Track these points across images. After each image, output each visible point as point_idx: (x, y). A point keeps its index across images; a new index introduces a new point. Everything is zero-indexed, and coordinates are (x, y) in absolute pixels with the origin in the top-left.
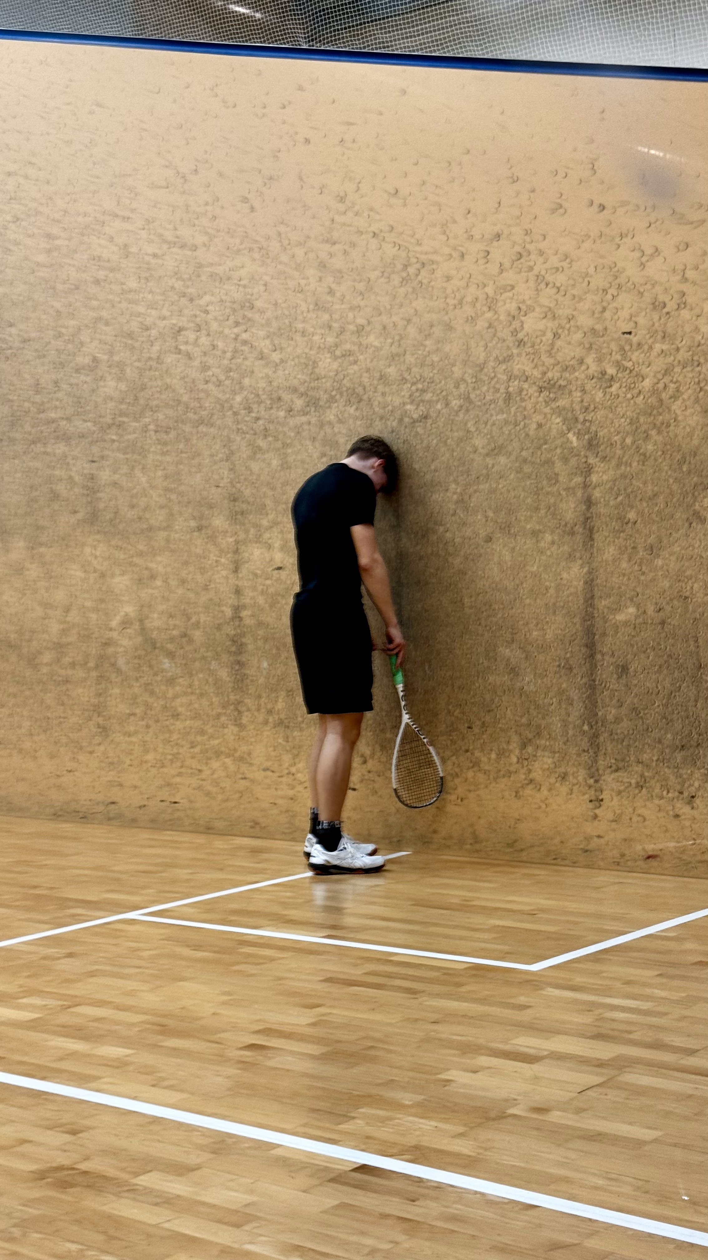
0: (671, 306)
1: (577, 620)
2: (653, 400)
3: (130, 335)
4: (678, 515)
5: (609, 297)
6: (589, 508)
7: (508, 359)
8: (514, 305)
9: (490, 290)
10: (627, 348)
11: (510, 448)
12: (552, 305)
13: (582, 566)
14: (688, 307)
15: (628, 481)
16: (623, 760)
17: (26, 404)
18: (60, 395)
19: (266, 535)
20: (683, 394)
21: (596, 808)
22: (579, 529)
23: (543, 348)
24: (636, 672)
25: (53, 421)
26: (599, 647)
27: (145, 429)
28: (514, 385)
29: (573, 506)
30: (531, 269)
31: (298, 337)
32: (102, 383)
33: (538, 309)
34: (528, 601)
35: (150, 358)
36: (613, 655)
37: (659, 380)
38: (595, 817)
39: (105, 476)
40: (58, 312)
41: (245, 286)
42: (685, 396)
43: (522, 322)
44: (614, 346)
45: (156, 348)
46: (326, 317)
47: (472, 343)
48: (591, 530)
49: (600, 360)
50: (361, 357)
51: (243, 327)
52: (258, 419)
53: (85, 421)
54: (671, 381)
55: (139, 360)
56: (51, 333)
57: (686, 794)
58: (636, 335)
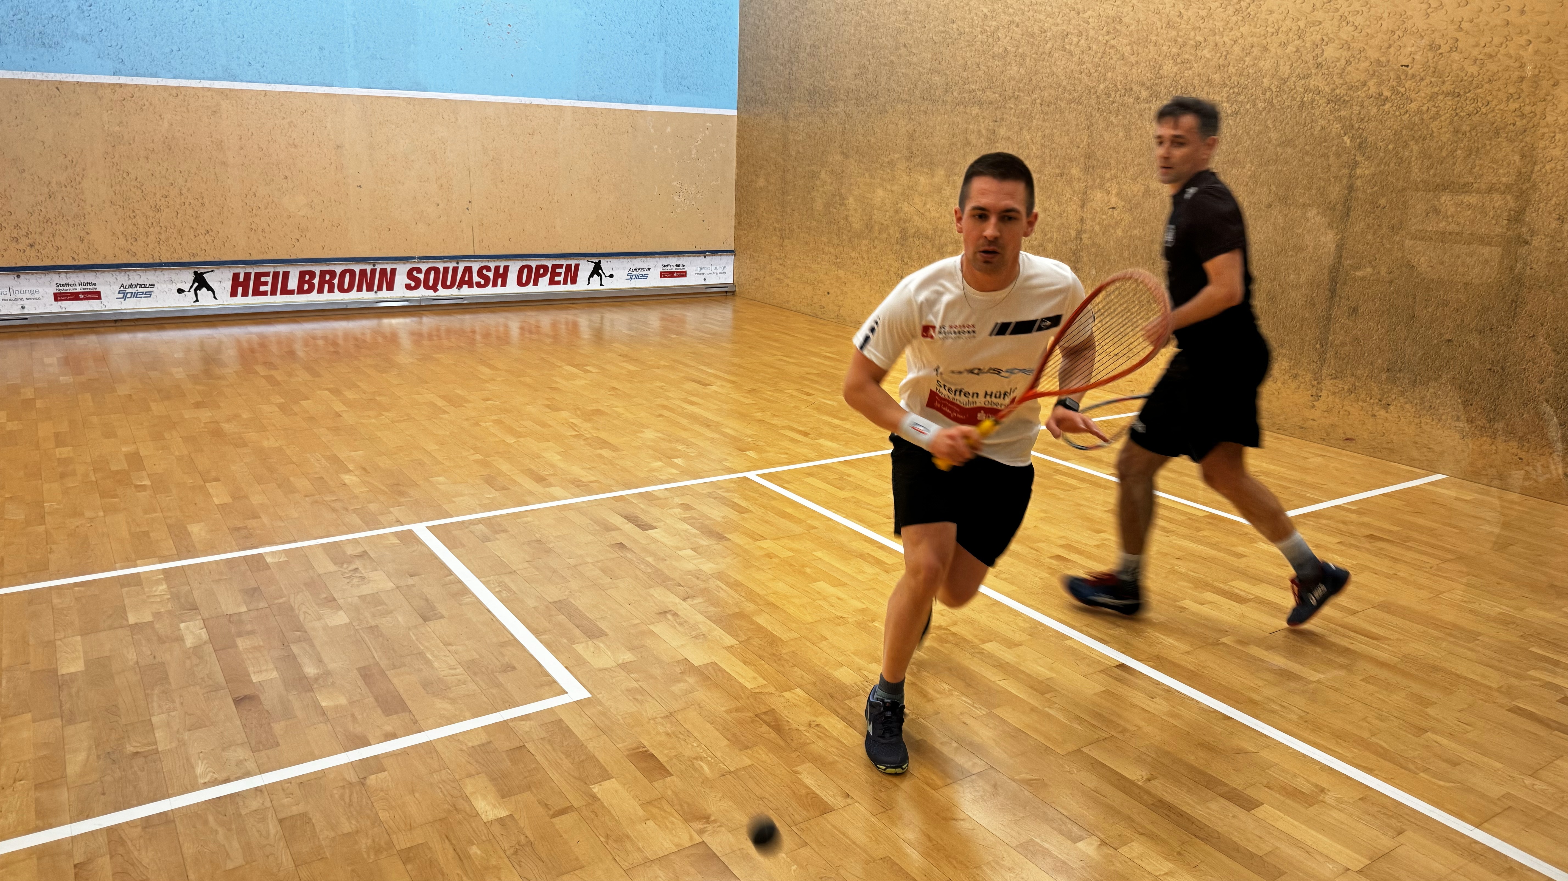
0: (1444, 49)
1: (1326, 271)
2: (1416, 119)
3: (1032, 35)
4: (1419, 206)
5: (1396, 37)
6: (1350, 192)
7: (1307, 76)
8: (1319, 37)
9: (1302, 24)
10: (1403, 77)
11: (1297, 143)
12: (1349, 39)
13: (1337, 234)
14: (1459, 50)
15: (1384, 176)
16: (1341, 372)
17: (957, 78)
18: (980, 73)
19: (1108, 184)
20: (1441, 116)
21: (1315, 401)
22: (1339, 207)
23: (1336, 71)
24: (1363, 313)
25: (974, 91)
26: (1338, 291)
27: (1034, 102)
28: (1308, 97)
29: (1338, 189)
30: (1337, 10)
31: (1152, 48)
32: (1009, 68)
33: (1336, 42)
34: (1290, 253)
35: (1044, 53)
36: (1348, 299)
37: (1424, 104)
38: (1314, 406)
39: (1003, 131)
40: (985, 15)
41: (1118, 6)
42: (1443, 119)
43: (1323, 51)
44: (1392, 74)
45: (1049, 45)
46: (1174, 33)
47: (1281, 63)
48: (1349, 209)
49: (1380, 84)
50: (1195, 65)
51: (1112, 36)
52: (1113, 102)
53: (994, 93)
54: (1434, 106)
55: (1036, 53)
56: (979, 29)
57: (1384, 402)
58: (1412, 68)
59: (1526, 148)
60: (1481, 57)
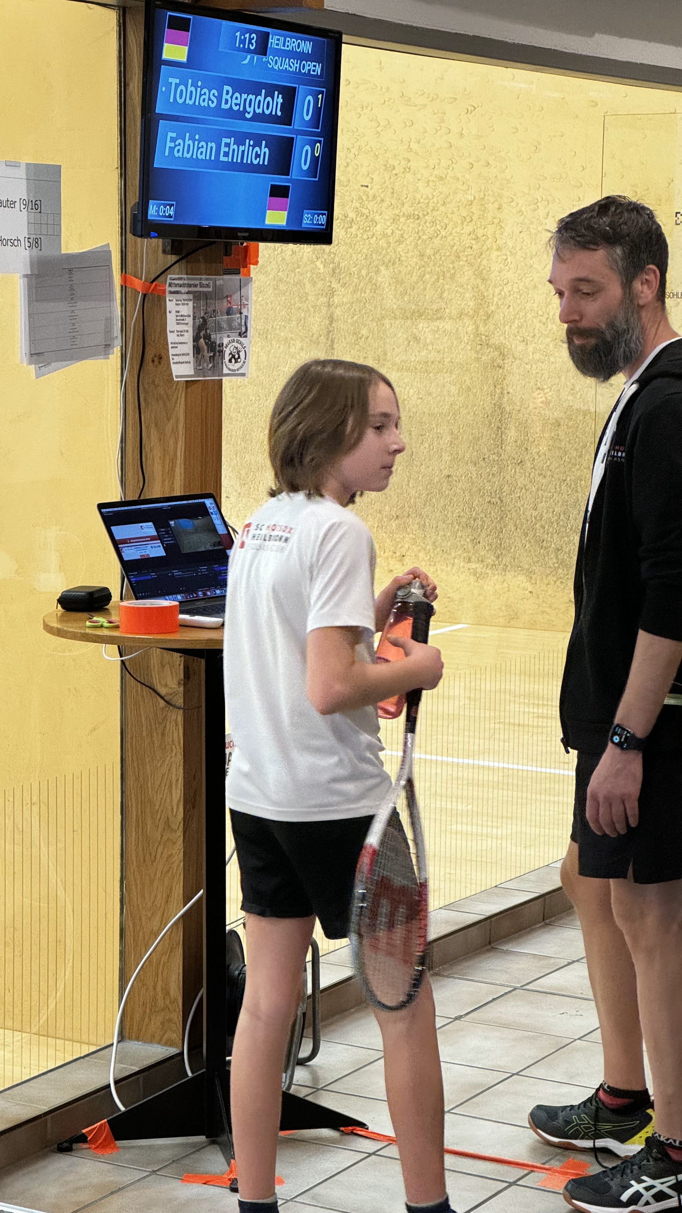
0: (399, 169)
2: (383, 243)
4: (400, 335)
5: (352, 155)
6: (331, 322)
10: (364, 198)
14: (412, 171)
15: (362, 304)
20: (406, 239)
22: (322, 339)
29: (319, 320)
37: (388, 226)
42: (408, 242)
44: (354, 194)
49: (344, 205)
54: (398, 229)
57: (398, 554)
58: (371, 189)
59: (485, 271)
60: (432, 178)
